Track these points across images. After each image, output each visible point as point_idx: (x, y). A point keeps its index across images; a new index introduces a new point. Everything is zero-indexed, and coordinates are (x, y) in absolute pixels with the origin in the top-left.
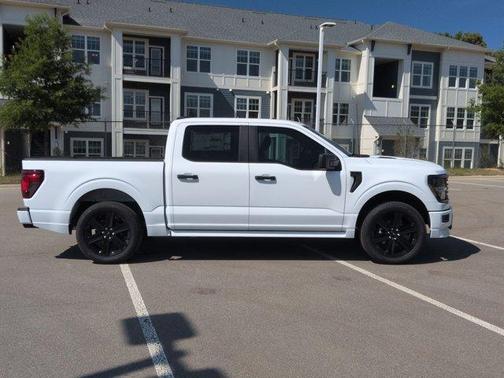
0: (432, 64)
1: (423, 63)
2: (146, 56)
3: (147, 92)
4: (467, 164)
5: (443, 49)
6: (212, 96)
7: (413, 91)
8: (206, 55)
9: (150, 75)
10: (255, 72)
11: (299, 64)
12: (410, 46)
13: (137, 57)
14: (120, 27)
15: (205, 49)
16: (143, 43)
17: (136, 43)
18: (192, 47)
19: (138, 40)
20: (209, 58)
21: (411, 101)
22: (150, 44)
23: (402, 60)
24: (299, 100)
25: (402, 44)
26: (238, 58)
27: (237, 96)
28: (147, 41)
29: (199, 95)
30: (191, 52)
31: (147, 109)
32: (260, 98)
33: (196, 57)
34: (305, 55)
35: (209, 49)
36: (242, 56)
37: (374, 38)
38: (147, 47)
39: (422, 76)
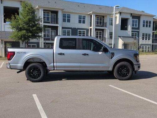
0: (138, 20)
1: (135, 20)
2: (50, 17)
3: (50, 29)
4: (148, 51)
5: (141, 15)
6: (71, 30)
7: (133, 28)
8: (69, 17)
9: (51, 23)
10: (84, 22)
11: (98, 20)
12: (131, 14)
13: (47, 17)
14: (43, 7)
15: (69, 15)
16: (49, 13)
17: (47, 13)
18: (65, 14)
19: (47, 12)
20: (70, 18)
21: (132, 31)
22: (51, 13)
23: (129, 18)
24: (98, 31)
25: (129, 13)
26: (79, 18)
27: (78, 30)
28: (50, 12)
29: (67, 30)
30: (64, 16)
31: (50, 34)
32: (86, 31)
33: (66, 17)
34: (99, 17)
35: (70, 15)
36: (80, 17)
37: (121, 11)
38: (50, 14)
39: (135, 23)
